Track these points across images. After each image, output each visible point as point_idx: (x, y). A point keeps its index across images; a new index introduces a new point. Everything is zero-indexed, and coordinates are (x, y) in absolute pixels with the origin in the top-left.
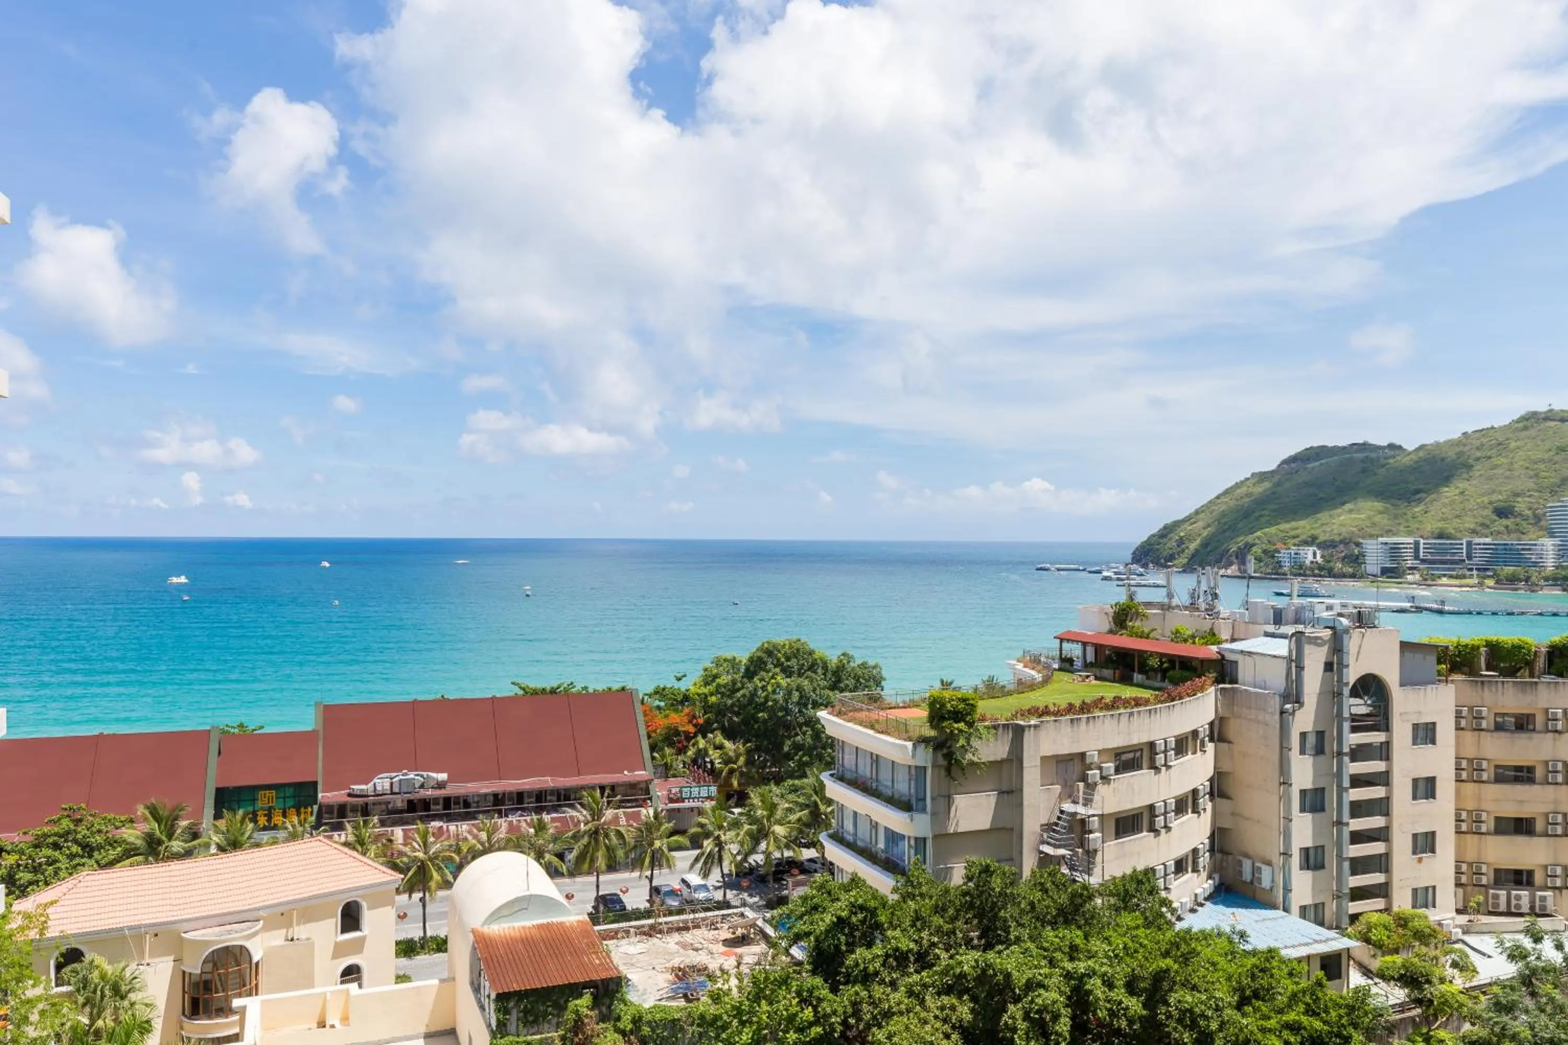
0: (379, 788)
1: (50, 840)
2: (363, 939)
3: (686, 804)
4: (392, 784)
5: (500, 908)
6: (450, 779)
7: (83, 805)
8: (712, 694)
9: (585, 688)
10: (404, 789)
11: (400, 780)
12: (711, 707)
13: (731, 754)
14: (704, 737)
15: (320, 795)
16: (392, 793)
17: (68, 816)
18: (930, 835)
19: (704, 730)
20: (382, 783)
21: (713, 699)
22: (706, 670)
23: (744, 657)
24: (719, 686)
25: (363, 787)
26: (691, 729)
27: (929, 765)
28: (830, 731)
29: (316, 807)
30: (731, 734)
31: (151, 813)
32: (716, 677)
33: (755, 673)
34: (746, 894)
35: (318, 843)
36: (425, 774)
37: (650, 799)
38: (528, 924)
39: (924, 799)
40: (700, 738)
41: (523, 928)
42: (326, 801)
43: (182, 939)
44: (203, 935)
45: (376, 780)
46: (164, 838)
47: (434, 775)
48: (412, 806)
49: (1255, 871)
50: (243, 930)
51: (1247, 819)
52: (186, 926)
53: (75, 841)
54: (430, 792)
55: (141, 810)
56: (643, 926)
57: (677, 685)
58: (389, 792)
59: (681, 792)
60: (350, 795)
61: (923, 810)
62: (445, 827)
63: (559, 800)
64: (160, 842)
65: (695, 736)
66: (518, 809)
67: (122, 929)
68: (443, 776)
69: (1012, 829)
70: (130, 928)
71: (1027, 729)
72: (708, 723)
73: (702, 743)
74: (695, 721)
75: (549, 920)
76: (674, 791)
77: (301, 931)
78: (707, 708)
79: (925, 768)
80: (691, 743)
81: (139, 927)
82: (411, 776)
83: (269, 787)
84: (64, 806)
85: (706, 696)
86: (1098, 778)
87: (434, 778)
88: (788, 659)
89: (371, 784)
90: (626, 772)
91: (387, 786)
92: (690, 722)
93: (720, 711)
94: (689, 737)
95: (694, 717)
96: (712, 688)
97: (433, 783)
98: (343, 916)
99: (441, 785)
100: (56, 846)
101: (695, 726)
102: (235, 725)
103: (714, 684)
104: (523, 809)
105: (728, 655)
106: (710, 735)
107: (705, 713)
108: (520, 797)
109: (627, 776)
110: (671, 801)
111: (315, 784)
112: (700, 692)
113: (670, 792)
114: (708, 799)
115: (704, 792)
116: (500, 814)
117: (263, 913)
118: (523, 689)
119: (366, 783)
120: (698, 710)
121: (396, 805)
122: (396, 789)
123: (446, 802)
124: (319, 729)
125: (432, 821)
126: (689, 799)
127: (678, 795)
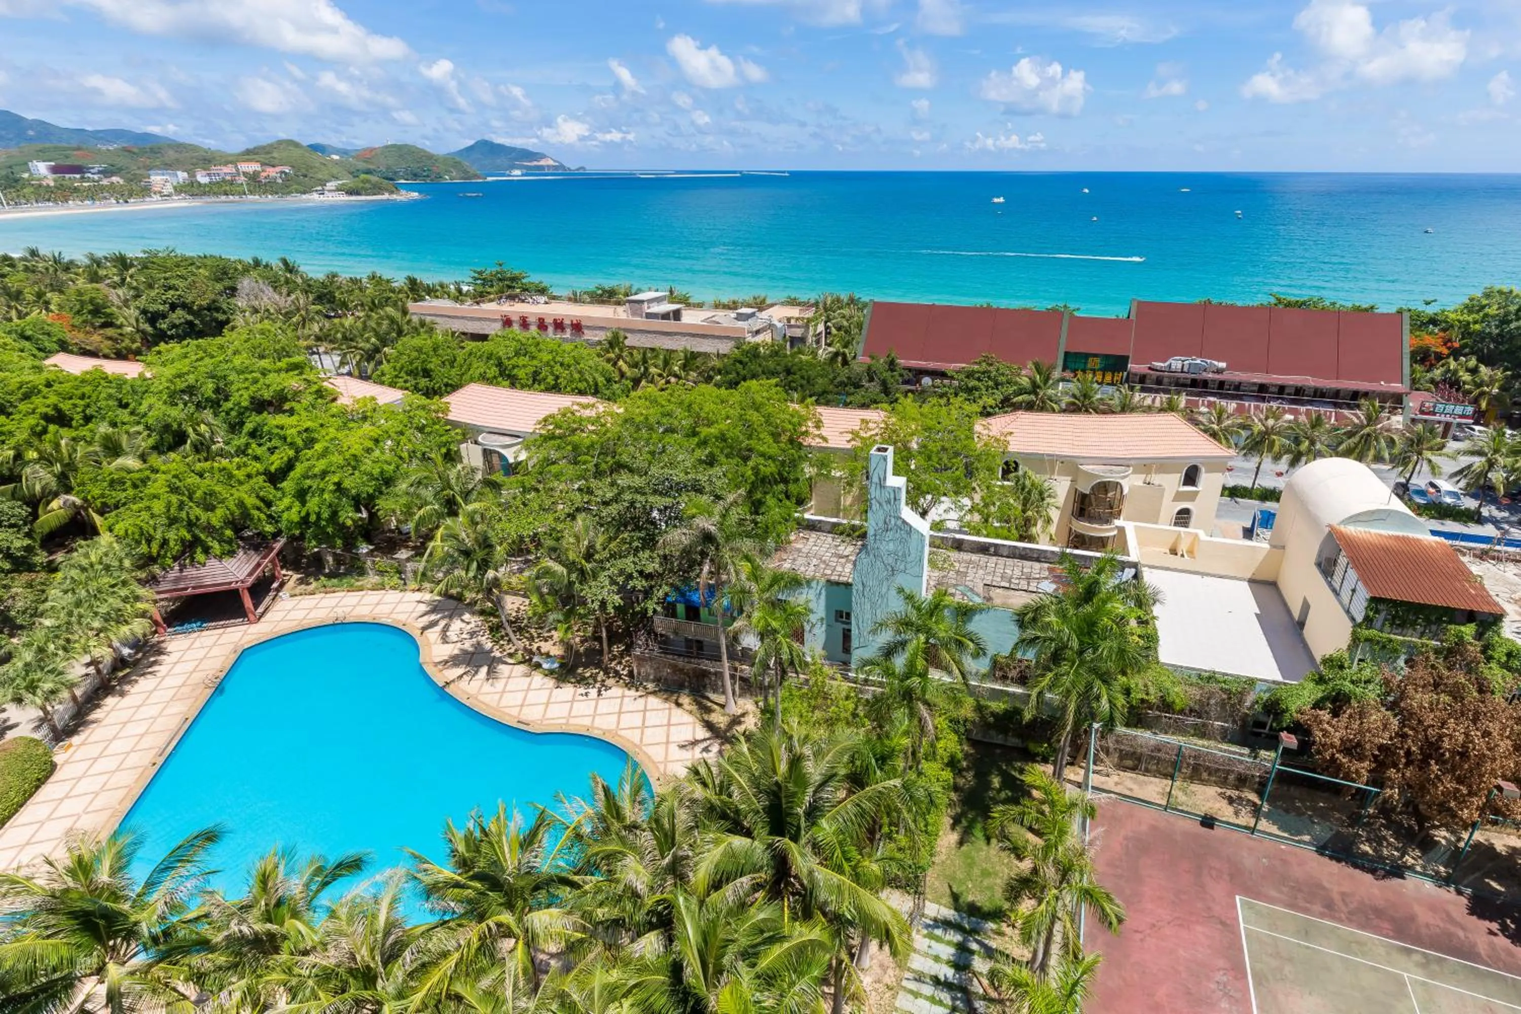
0: (1173, 367)
1: (977, 375)
2: (1197, 493)
3: (1437, 418)
4: (1183, 365)
5: (1359, 514)
6: (1228, 368)
7: (993, 355)
8: (1476, 322)
9: (1334, 304)
10: (1191, 370)
11: (1191, 364)
12: (1469, 334)
13: (1486, 378)
14: (1456, 360)
15: (1130, 366)
16: (1182, 372)
17: (985, 361)
19: (1456, 354)
20: (1176, 363)
21: (1477, 327)
22: (1471, 298)
24: (1486, 315)
25: (1161, 364)
26: (1445, 351)
29: (1125, 373)
30: (1487, 360)
32: (1483, 307)
34: (1493, 507)
36: (1209, 361)
37: (1402, 408)
38: (1384, 532)
40: (1451, 360)
41: (1381, 535)
42: (1133, 371)
43: (1077, 469)
44: (1090, 470)
45: (1170, 361)
46: (1042, 385)
47: (1216, 363)
48: (1194, 383)
50: (1119, 472)
52: (1082, 461)
53: (989, 377)
54: (1211, 375)
55: (1030, 365)
57: (1421, 307)
58: (1180, 370)
59: (1434, 407)
60: (1150, 368)
62: (1218, 402)
63: (1315, 396)
64: (1039, 387)
65: (1448, 357)
66: (1278, 398)
67: (1042, 455)
68: (1222, 365)
70: (1047, 455)
72: (1464, 347)
73: (1453, 365)
74: (1449, 344)
75: (1405, 534)
76: (1427, 404)
77: (1156, 479)
80: (1442, 363)
81: (1053, 455)
82: (1198, 361)
83: (1095, 355)
84: (982, 353)
85: (1468, 323)
87: (1215, 365)
89: (1167, 363)
90: (1383, 383)
91: (1179, 366)
92: (1445, 344)
93: (1482, 336)
94: (1439, 357)
95: (1450, 340)
96: (1476, 316)
97: (1214, 369)
98: (1186, 474)
99: (1219, 371)
100: (979, 379)
101: (1449, 348)
103: (1481, 314)
104: (1283, 399)
105: (1506, 289)
106: (1463, 359)
107: (1463, 339)
108: (1282, 389)
109: (1383, 386)
110: (1423, 412)
111: (1128, 357)
112: (1461, 318)
113: (1422, 405)
114: (1462, 416)
115: (1459, 410)
116: (1263, 399)
117: (1132, 462)
118: (1279, 300)
119: (1165, 361)
120: (1455, 334)
121: (1181, 381)
122: (1185, 369)
123: (1221, 384)
124: (1133, 317)
125: (1209, 396)
126: (1441, 413)
127: (1431, 409)
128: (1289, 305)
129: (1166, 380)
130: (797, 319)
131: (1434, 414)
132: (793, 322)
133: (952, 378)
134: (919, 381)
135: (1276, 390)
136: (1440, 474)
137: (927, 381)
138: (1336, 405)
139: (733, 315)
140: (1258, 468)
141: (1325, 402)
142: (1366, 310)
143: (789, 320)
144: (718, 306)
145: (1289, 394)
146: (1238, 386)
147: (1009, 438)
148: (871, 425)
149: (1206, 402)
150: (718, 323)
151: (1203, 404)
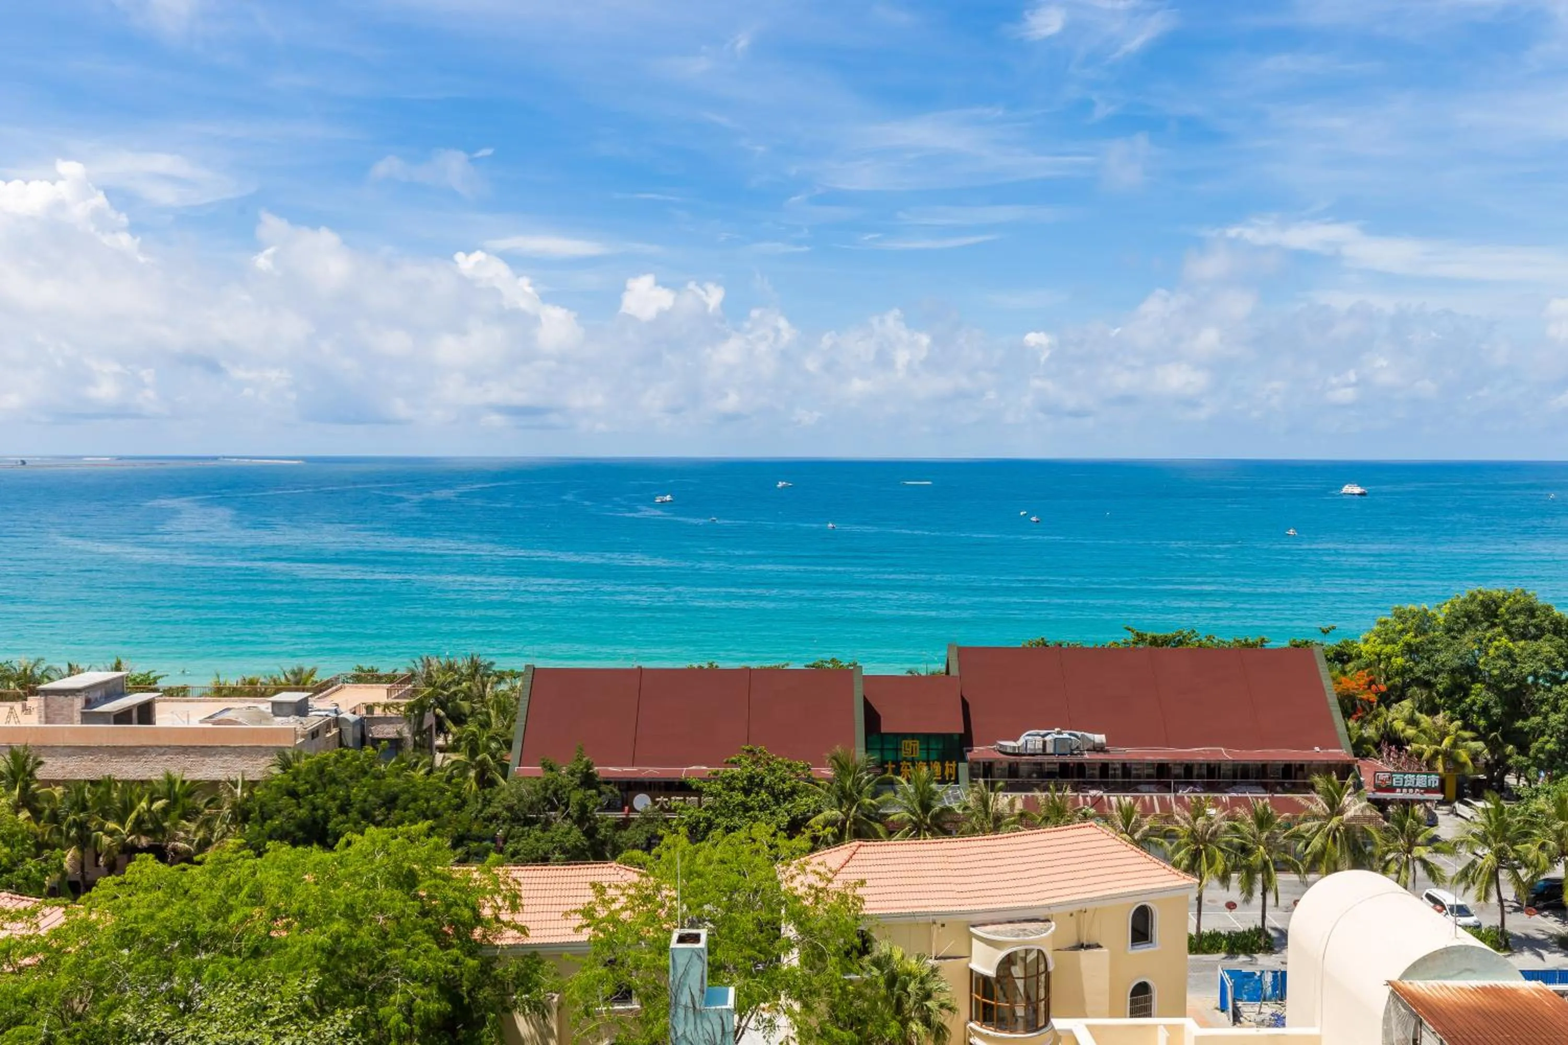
0: (1030, 747)
3: (1399, 794)
4: (1045, 743)
6: (1109, 742)
8: (1396, 655)
9: (1210, 638)
10: (1058, 750)
11: (1055, 740)
14: (1388, 708)
16: (1044, 753)
19: (1386, 700)
20: (1033, 741)
21: (1400, 661)
23: (1440, 611)
24: (1406, 644)
25: (1013, 744)
26: (1373, 697)
30: (1426, 706)
32: (1400, 633)
33: (1463, 632)
36: (1079, 734)
38: (1464, 984)
40: (1383, 709)
42: (980, 756)
45: (1024, 737)
47: (1090, 735)
48: (1065, 770)
50: (1037, 931)
52: (973, 919)
54: (1086, 756)
58: (1041, 752)
59: (1391, 778)
60: (998, 752)
62: (1105, 798)
63: (1233, 776)
64: (849, 796)
65: (1378, 705)
66: (1188, 784)
68: (1100, 738)
70: (916, 914)
72: (1392, 689)
73: (1387, 716)
74: (1374, 687)
76: (1381, 777)
78: (1391, 671)
80: (1371, 714)
82: (1066, 735)
83: (913, 736)
85: (1388, 657)
87: (1090, 740)
89: (1021, 741)
90: (1317, 749)
91: (1039, 745)
92: (1370, 688)
94: (1368, 706)
95: (1373, 682)
96: (1395, 647)
97: (1090, 746)
98: (1134, 925)
99: (1098, 749)
101: (1375, 693)
103: (1399, 643)
104: (1194, 785)
105: (1417, 609)
106: (1396, 706)
107: (1387, 678)
108: (1188, 769)
109: (1318, 754)
110: (1379, 788)
111: (969, 736)
112: (1378, 651)
113: (1376, 778)
114: (1428, 790)
115: (1421, 780)
116: (1167, 788)
117: (1054, 911)
118: (1141, 637)
119: (1016, 740)
120: (1377, 673)
121: (1047, 767)
122: (1050, 749)
123: (1105, 768)
124: (954, 671)
125: (1090, 789)
126: (1402, 788)
127: (1388, 783)
128: (1154, 641)
129: (1023, 769)
130: (386, 706)
131: (1391, 789)
132: (378, 712)
133: (698, 792)
134: (626, 802)
135: (1181, 771)
136: (1443, 879)
137: (642, 801)
138: (1267, 788)
139: (265, 706)
140: (1199, 899)
141: (1251, 784)
142: (1254, 645)
143: (370, 708)
144: (220, 692)
145: (1199, 777)
146: (1126, 768)
147: (859, 891)
148: (611, 892)
149: (1088, 799)
150: (235, 723)
151: (1085, 802)
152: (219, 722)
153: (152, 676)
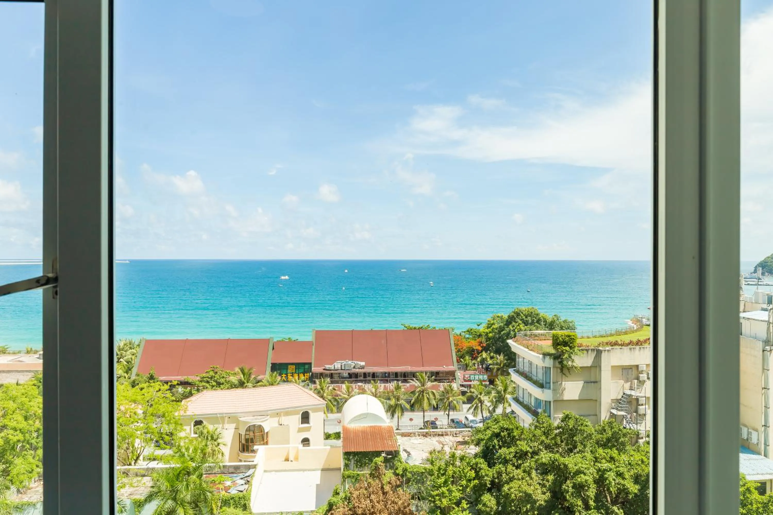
0: (336, 367)
1: (205, 379)
2: (310, 427)
3: (472, 383)
4: (341, 365)
5: (355, 417)
6: (367, 365)
7: (218, 366)
8: (490, 332)
10: (346, 368)
11: (345, 364)
13: (498, 361)
14: (486, 352)
15: (313, 369)
16: (341, 369)
17: (213, 370)
18: (552, 400)
19: (486, 349)
20: (337, 365)
21: (490, 335)
22: (489, 321)
23: (506, 316)
24: (493, 328)
25: (330, 366)
26: (480, 348)
27: (552, 367)
28: (513, 350)
29: (311, 374)
30: (498, 352)
31: (241, 371)
32: (493, 324)
33: (510, 323)
35: (294, 386)
36: (356, 362)
37: (455, 379)
38: (366, 425)
39: (550, 383)
40: (484, 353)
41: (364, 426)
42: (315, 371)
43: (238, 420)
44: (246, 419)
45: (335, 364)
46: (245, 381)
47: (359, 363)
48: (350, 376)
49: (749, 433)
50: (261, 419)
51: (746, 406)
52: (240, 415)
54: (357, 370)
55: (237, 370)
56: (423, 432)
57: (477, 328)
58: (340, 369)
59: (470, 377)
60: (324, 369)
61: (549, 388)
62: (363, 386)
64: (243, 383)
65: (482, 352)
66: (395, 380)
67: (216, 414)
68: (363, 364)
69: (596, 400)
70: (220, 414)
71: (603, 352)
72: (488, 346)
73: (484, 355)
74: (482, 345)
75: (376, 425)
76: (467, 376)
77: (285, 421)
78: (488, 339)
79: (550, 368)
80: (480, 355)
81: (223, 414)
82: (350, 362)
83: (292, 364)
84: (211, 366)
85: (488, 334)
86: (646, 378)
88: (526, 318)
89: (333, 365)
90: (444, 366)
91: (340, 366)
92: (480, 345)
93: (494, 340)
94: (478, 352)
95: (481, 343)
96: (490, 330)
97: (359, 366)
98: (302, 417)
99: (363, 367)
101: (482, 347)
102: (287, 338)
105: (499, 315)
106: (489, 352)
107: (487, 341)
108: (396, 374)
109: (445, 368)
110: (465, 381)
111: (310, 364)
112: (485, 331)
113: (464, 377)
114: (483, 381)
115: (481, 378)
116: (387, 382)
118: (406, 327)
120: (483, 340)
121: (343, 375)
122: (343, 368)
123: (365, 375)
124: (314, 340)
125: (359, 382)
126: (474, 380)
127: (469, 378)
129: (334, 376)
131: (471, 381)
135: (394, 375)
145: (400, 377)
146: (373, 375)
149: (357, 386)
150: (21, 361)
151: (356, 388)
152: (16, 361)
153: (6, 347)
